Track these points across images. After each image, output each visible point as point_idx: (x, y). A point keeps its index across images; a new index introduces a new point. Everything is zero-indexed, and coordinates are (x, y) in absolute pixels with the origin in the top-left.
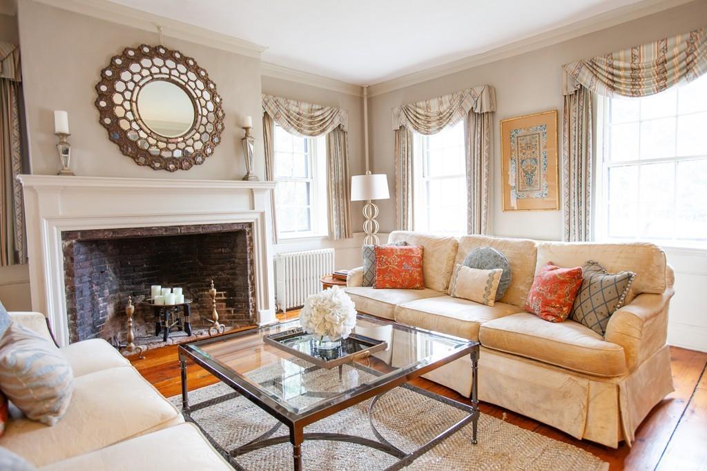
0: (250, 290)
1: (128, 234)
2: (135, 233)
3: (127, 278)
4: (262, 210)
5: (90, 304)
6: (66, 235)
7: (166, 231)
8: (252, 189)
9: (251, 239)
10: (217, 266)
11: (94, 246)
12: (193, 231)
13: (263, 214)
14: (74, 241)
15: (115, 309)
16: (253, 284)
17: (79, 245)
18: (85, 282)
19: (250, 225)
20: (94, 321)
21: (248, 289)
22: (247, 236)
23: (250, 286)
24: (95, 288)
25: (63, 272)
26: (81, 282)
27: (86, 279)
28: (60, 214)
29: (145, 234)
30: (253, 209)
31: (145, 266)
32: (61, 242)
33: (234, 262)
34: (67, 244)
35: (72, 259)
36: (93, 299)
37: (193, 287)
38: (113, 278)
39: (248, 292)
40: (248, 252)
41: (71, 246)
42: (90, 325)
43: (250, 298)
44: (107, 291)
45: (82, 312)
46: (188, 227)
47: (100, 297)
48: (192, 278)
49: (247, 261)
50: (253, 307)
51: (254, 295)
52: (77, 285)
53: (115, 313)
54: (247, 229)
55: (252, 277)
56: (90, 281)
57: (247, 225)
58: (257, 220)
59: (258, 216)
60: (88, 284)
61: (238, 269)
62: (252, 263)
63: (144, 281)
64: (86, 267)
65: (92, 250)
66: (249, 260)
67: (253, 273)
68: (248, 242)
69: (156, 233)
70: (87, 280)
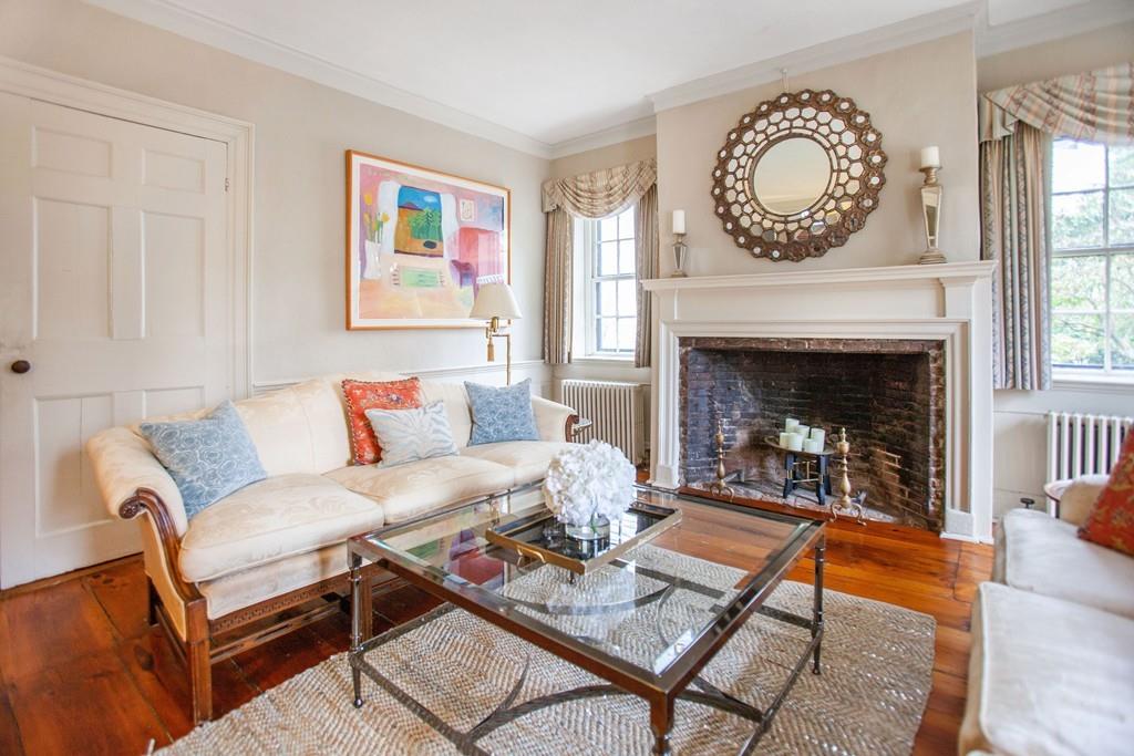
0: (931, 463)
1: (741, 345)
2: (749, 345)
3: (769, 402)
4: (964, 318)
5: (707, 422)
6: (684, 341)
7: (788, 345)
8: (938, 279)
9: (941, 371)
10: (892, 410)
11: (719, 356)
12: (827, 347)
13: (965, 326)
14: (689, 349)
15: (750, 438)
16: (941, 454)
17: (696, 353)
18: (703, 396)
19: (940, 345)
20: (711, 443)
21: (928, 461)
22: (932, 365)
23: (933, 458)
24: (717, 405)
25: (678, 381)
26: (696, 395)
27: (704, 392)
28: (676, 318)
29: (761, 346)
30: (944, 316)
31: (793, 390)
32: (677, 347)
33: (911, 408)
34: (684, 351)
35: (687, 368)
36: (713, 417)
37: (862, 436)
38: (750, 399)
39: (927, 466)
40: (934, 393)
41: (686, 353)
42: (706, 446)
43: (932, 479)
44: (738, 412)
45: (695, 428)
46: (820, 341)
47: (724, 417)
48: (859, 422)
49: (929, 410)
50: (937, 497)
51: (941, 474)
52: (690, 397)
53: (750, 441)
54: (933, 353)
55: (941, 442)
56: (709, 396)
57: (934, 344)
58: (952, 336)
59: (955, 329)
60: (707, 399)
61: (918, 421)
62: (941, 415)
63: (790, 412)
64: (705, 380)
65: (715, 362)
66: (933, 408)
67: (941, 435)
68: (933, 376)
69: (775, 347)
70: (706, 393)
